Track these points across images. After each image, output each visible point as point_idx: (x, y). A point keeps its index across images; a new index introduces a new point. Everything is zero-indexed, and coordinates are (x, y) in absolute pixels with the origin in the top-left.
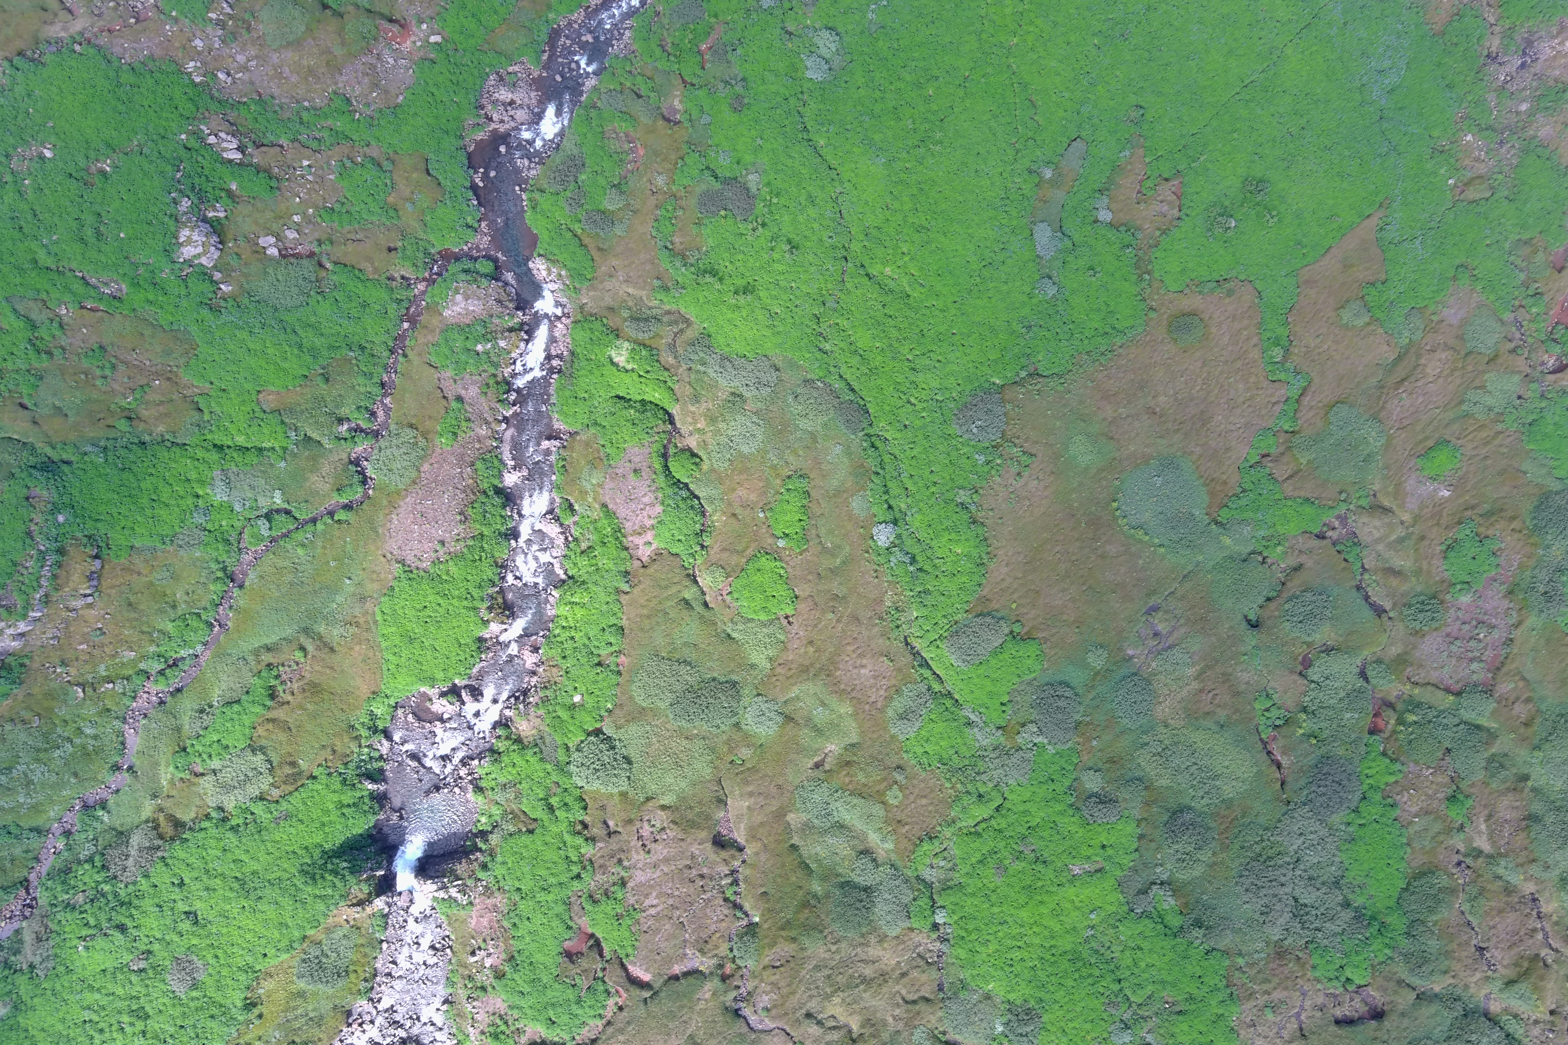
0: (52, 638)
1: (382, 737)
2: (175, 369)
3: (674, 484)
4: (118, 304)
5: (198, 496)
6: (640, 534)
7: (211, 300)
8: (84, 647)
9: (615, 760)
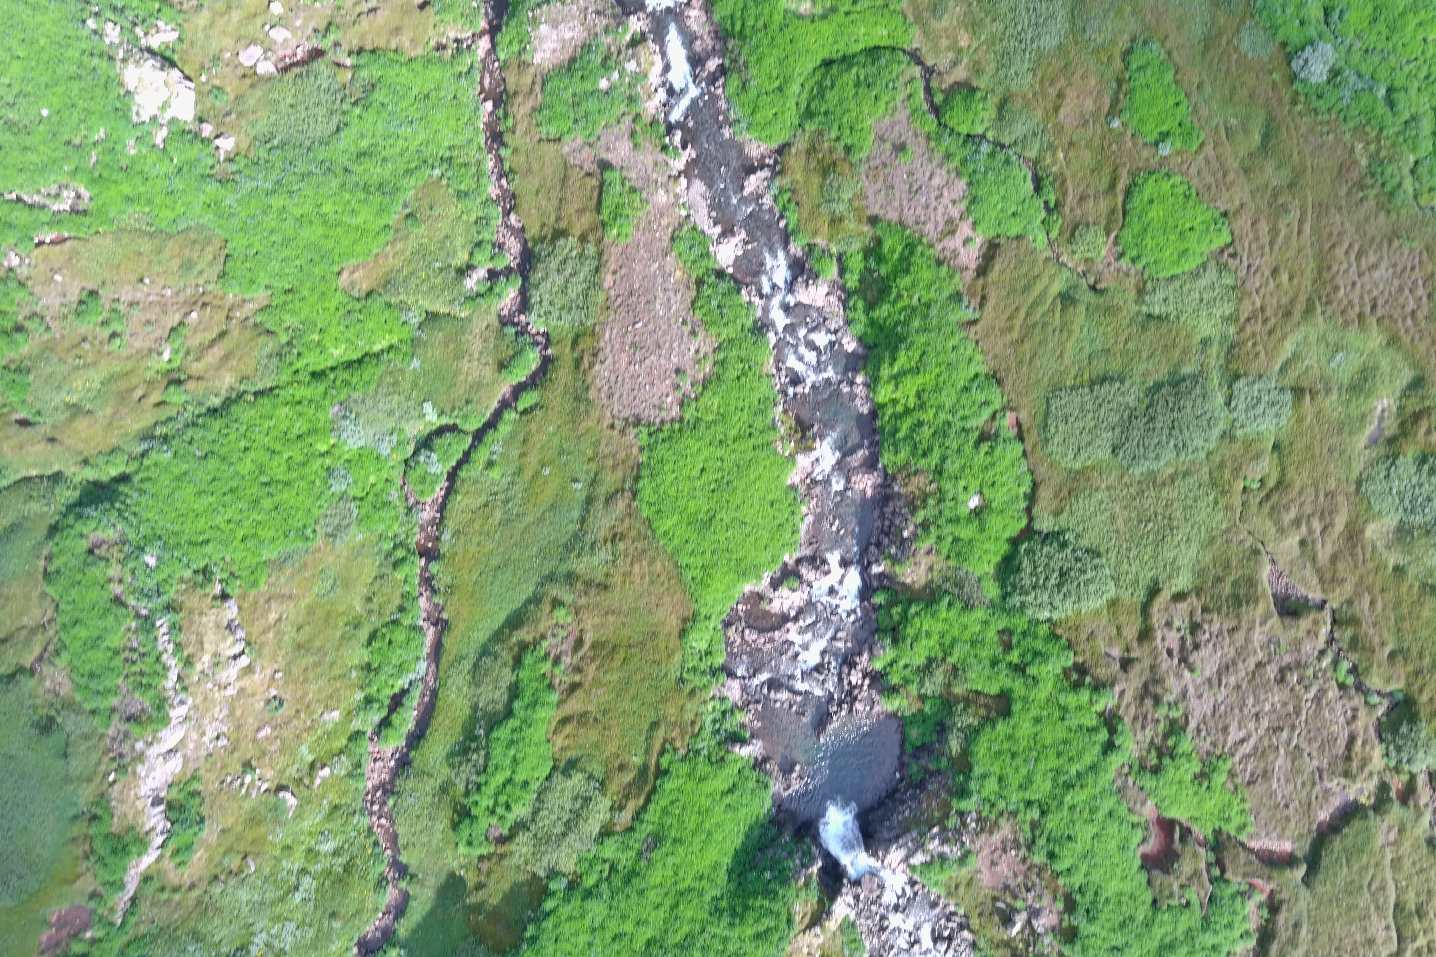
0: (218, 738)
1: (723, 677)
2: (210, 287)
3: (965, 142)
4: (87, 220)
5: (323, 455)
6: (952, 232)
7: (212, 167)
8: (266, 731)
9: (1078, 560)
